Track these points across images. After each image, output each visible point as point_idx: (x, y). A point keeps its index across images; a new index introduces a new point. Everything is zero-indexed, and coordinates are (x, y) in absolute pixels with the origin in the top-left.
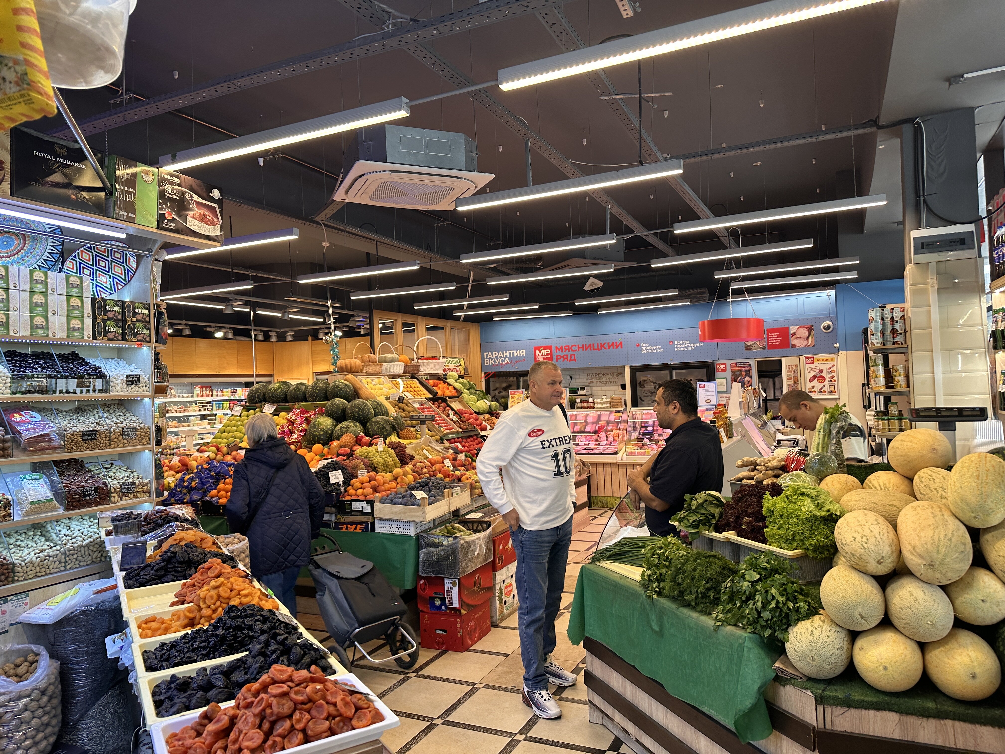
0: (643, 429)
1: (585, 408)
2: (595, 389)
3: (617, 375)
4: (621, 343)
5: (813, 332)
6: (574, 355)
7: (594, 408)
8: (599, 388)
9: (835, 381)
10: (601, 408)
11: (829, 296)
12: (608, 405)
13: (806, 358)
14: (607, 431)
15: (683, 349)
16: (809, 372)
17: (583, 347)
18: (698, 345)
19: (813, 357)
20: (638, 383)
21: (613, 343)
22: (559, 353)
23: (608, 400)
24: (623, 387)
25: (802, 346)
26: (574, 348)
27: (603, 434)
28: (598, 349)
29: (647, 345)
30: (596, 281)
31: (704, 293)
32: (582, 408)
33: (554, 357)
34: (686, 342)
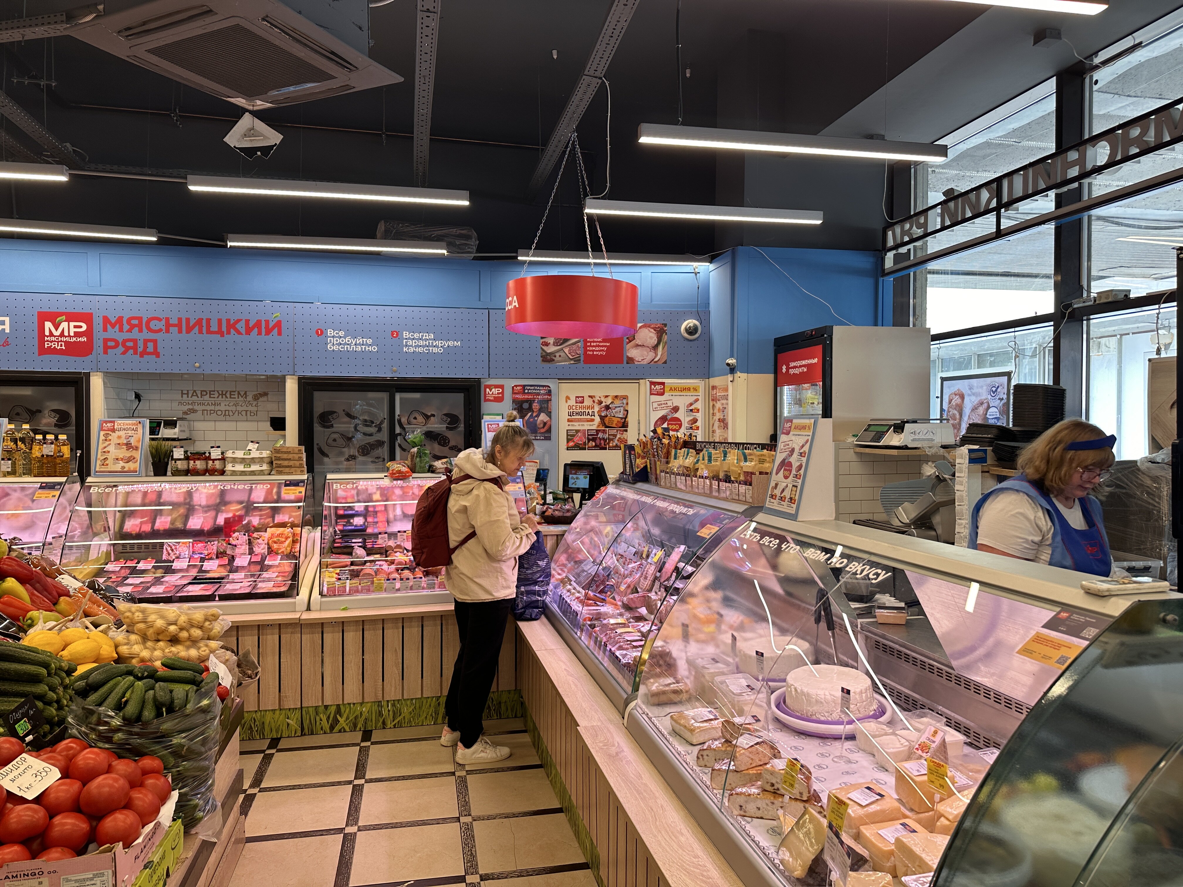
0: (342, 522)
1: (195, 472)
2: (199, 425)
3: (256, 398)
4: (278, 324)
5: (665, 338)
6: (155, 342)
7: (222, 472)
8: (210, 425)
9: (698, 428)
10: (243, 473)
11: (696, 274)
12: (265, 467)
13: (652, 383)
14: (249, 530)
15: (420, 350)
16: (655, 410)
17: (179, 325)
18: (451, 343)
19: (663, 384)
20: (316, 415)
21: (258, 324)
22: (113, 333)
23: (266, 454)
24: (279, 424)
25: (645, 362)
26: (153, 325)
27: (239, 538)
28: (220, 332)
29: (342, 333)
30: (260, 126)
31: (468, 237)
32: (187, 472)
33: (98, 344)
34: (426, 336)
